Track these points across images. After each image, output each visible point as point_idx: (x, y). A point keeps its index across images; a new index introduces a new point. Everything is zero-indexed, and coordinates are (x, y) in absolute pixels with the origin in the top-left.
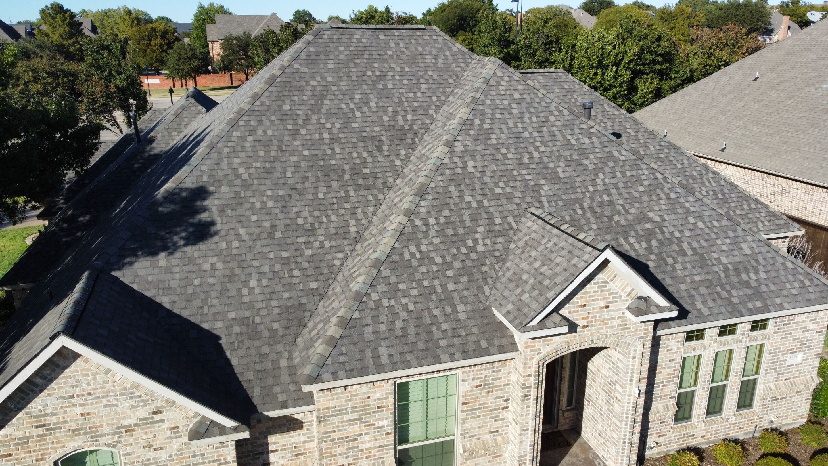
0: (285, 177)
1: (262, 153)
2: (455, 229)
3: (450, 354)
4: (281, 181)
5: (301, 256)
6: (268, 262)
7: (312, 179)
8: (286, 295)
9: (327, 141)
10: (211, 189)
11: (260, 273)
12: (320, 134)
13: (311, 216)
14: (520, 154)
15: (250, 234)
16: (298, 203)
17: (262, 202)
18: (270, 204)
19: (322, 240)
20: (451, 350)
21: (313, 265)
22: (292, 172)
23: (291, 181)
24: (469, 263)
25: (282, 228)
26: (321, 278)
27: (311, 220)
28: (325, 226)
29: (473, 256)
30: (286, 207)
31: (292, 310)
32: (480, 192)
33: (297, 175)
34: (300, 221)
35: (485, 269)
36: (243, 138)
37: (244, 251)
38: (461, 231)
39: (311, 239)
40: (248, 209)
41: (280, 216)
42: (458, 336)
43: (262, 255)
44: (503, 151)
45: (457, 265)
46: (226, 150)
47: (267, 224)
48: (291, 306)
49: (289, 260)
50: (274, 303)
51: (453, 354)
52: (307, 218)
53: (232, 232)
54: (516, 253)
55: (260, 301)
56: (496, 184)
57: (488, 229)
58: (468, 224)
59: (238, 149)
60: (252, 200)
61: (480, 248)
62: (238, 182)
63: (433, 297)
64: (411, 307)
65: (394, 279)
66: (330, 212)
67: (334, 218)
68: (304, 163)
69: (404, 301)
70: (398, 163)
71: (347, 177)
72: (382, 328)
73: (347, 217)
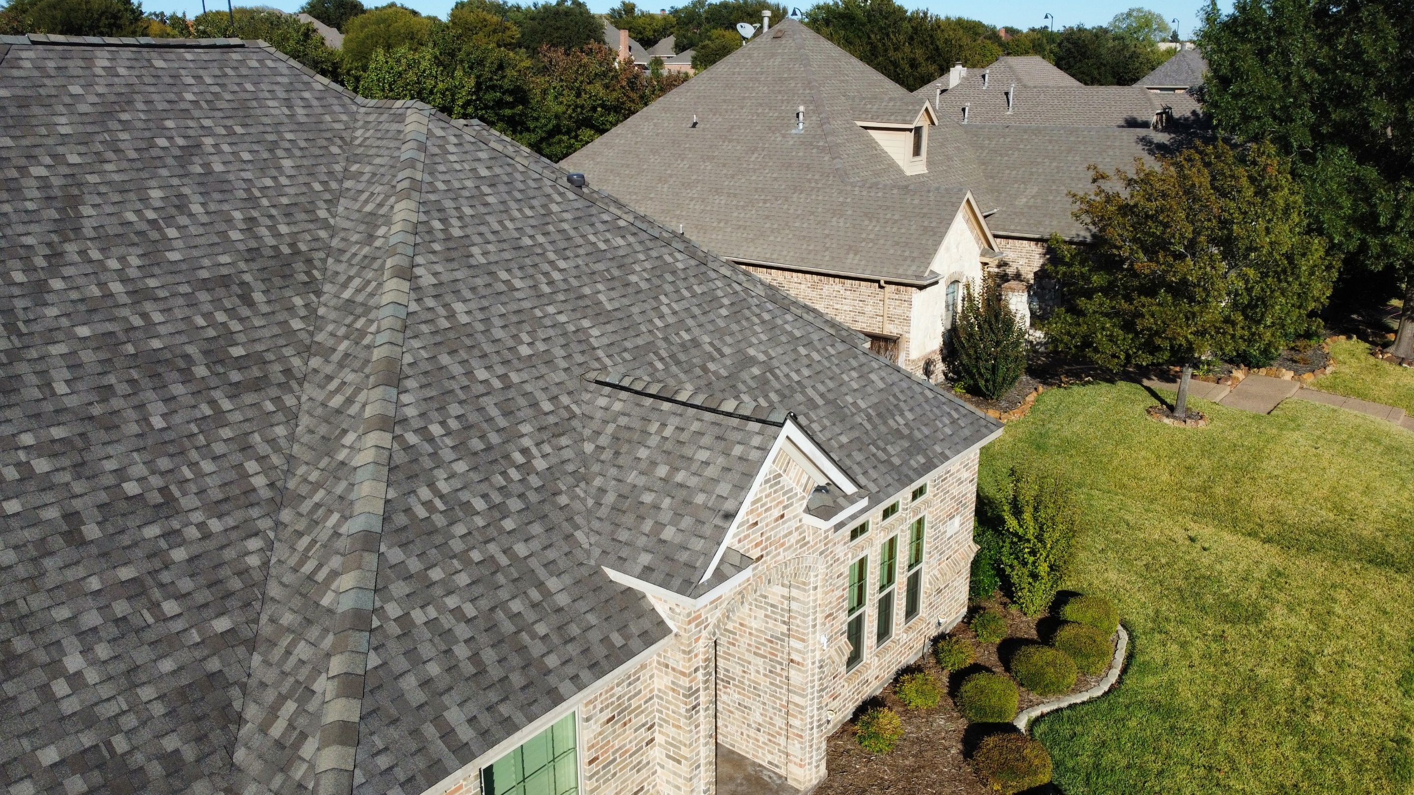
0: (54, 394)
2: (482, 437)
3: (571, 679)
4: (48, 407)
5: (167, 567)
6: (90, 603)
7: (123, 388)
8: (167, 665)
9: (124, 299)
11: (81, 635)
12: (102, 285)
13: (153, 473)
14: (532, 277)
15: (16, 547)
16: (110, 450)
17: (18, 465)
18: (41, 465)
19: (201, 519)
20: (570, 670)
21: (202, 580)
22: (66, 381)
23: (72, 402)
24: (533, 497)
25: (91, 514)
26: (233, 603)
27: (156, 481)
28: (193, 488)
29: (535, 481)
30: (83, 464)
31: (197, 695)
32: (495, 358)
33: (80, 386)
34: (131, 488)
35: (563, 500)
38: (494, 438)
39: (176, 524)
41: (78, 487)
42: (572, 639)
43: (72, 591)
44: (504, 276)
45: (514, 504)
47: (52, 514)
48: (190, 685)
49: (143, 585)
50: (146, 693)
51: (577, 676)
52: (145, 478)
54: (603, 457)
55: (108, 700)
56: (515, 337)
57: (537, 425)
58: (502, 422)
61: (540, 464)
63: (500, 578)
64: (470, 610)
65: (414, 565)
66: (194, 455)
67: (207, 466)
68: (87, 356)
69: (452, 602)
70: (296, 324)
71: (201, 371)
72: (434, 669)
73: (235, 458)
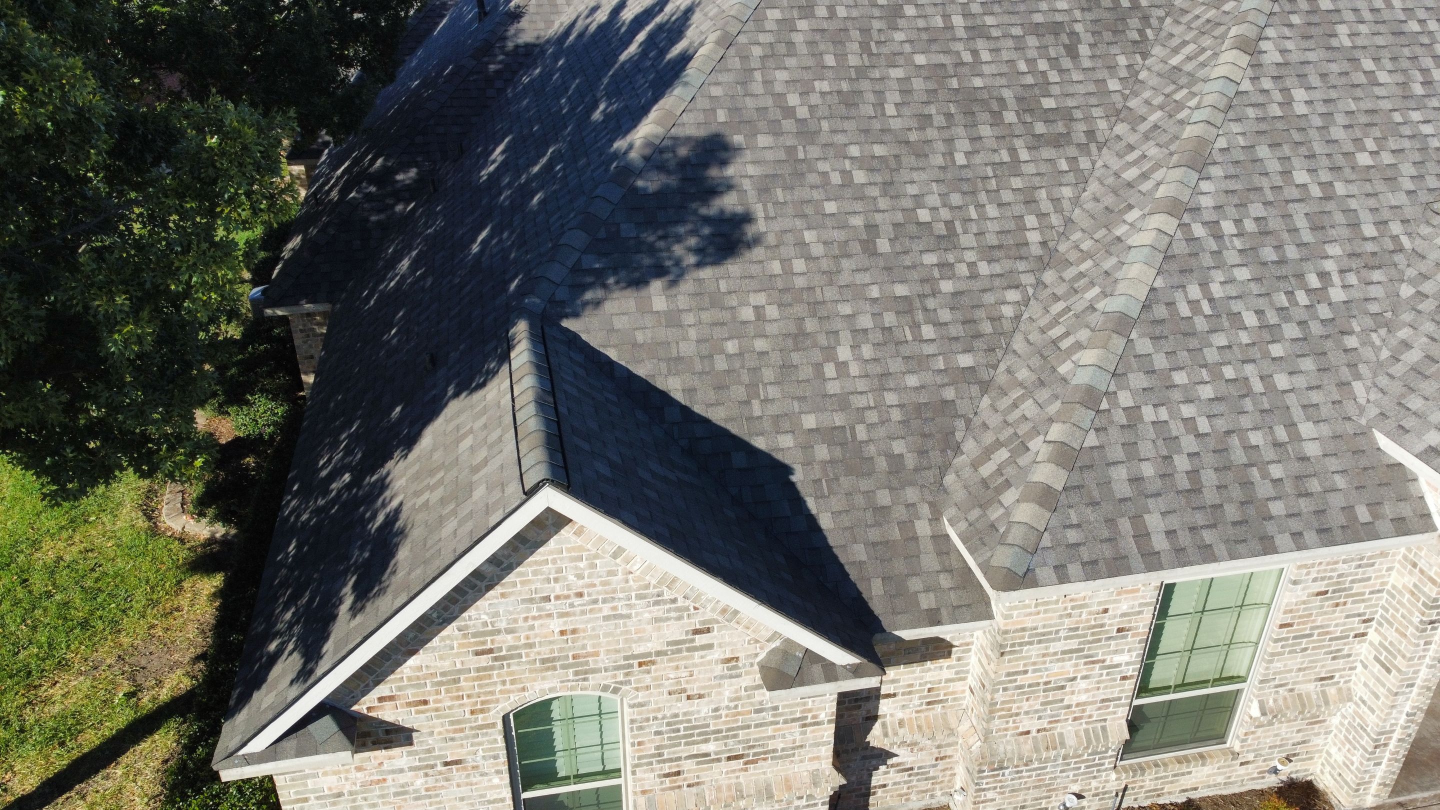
0: (884, 114)
1: (830, 60)
2: (1278, 248)
3: (1293, 535)
4: (877, 125)
5: (934, 295)
6: (868, 307)
7: (939, 120)
8: (912, 381)
9: (961, 33)
10: (738, 139)
11: (854, 331)
12: (946, 17)
13: (944, 205)
14: (1404, 71)
15: (825, 243)
16: (915, 176)
17: (843, 172)
18: (860, 177)
19: (973, 259)
20: (1295, 525)
21: (959, 315)
22: (896, 104)
23: (896, 124)
24: (1316, 328)
25: (887, 230)
26: (979, 344)
27: (945, 214)
28: (974, 228)
29: (1324, 311)
30: (892, 183)
31: (929, 415)
32: (1325, 162)
33: (906, 111)
34: (924, 215)
35: (1351, 342)
36: (787, 25)
37: (818, 280)
38: (1292, 252)
39: (951, 258)
40: (817, 187)
41: (883, 203)
42: (1308, 495)
43: (857, 292)
44: (1368, 64)
45: (1291, 331)
46: (757, 51)
47: (857, 221)
48: (925, 404)
49: (911, 304)
50: (891, 398)
51: (1300, 534)
52: (937, 209)
53: (789, 238)
54: (1420, 307)
55: (861, 393)
56: (1358, 142)
57: (1349, 249)
58: (1307, 236)
59: (782, 49)
60: (823, 166)
61: (1337, 294)
62: (788, 125)
63: (1248, 404)
64: (1203, 425)
65: (1160, 362)
66: (983, 197)
67: (992, 211)
68: (918, 84)
69: (1187, 411)
70: (1113, 85)
71: (1010, 117)
72: (1148, 470)
73: (1018, 209)
